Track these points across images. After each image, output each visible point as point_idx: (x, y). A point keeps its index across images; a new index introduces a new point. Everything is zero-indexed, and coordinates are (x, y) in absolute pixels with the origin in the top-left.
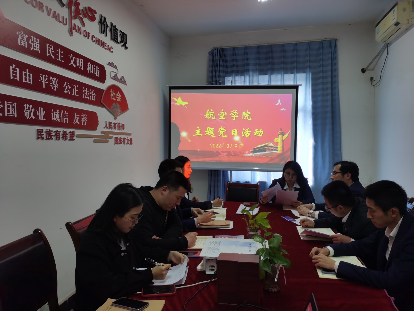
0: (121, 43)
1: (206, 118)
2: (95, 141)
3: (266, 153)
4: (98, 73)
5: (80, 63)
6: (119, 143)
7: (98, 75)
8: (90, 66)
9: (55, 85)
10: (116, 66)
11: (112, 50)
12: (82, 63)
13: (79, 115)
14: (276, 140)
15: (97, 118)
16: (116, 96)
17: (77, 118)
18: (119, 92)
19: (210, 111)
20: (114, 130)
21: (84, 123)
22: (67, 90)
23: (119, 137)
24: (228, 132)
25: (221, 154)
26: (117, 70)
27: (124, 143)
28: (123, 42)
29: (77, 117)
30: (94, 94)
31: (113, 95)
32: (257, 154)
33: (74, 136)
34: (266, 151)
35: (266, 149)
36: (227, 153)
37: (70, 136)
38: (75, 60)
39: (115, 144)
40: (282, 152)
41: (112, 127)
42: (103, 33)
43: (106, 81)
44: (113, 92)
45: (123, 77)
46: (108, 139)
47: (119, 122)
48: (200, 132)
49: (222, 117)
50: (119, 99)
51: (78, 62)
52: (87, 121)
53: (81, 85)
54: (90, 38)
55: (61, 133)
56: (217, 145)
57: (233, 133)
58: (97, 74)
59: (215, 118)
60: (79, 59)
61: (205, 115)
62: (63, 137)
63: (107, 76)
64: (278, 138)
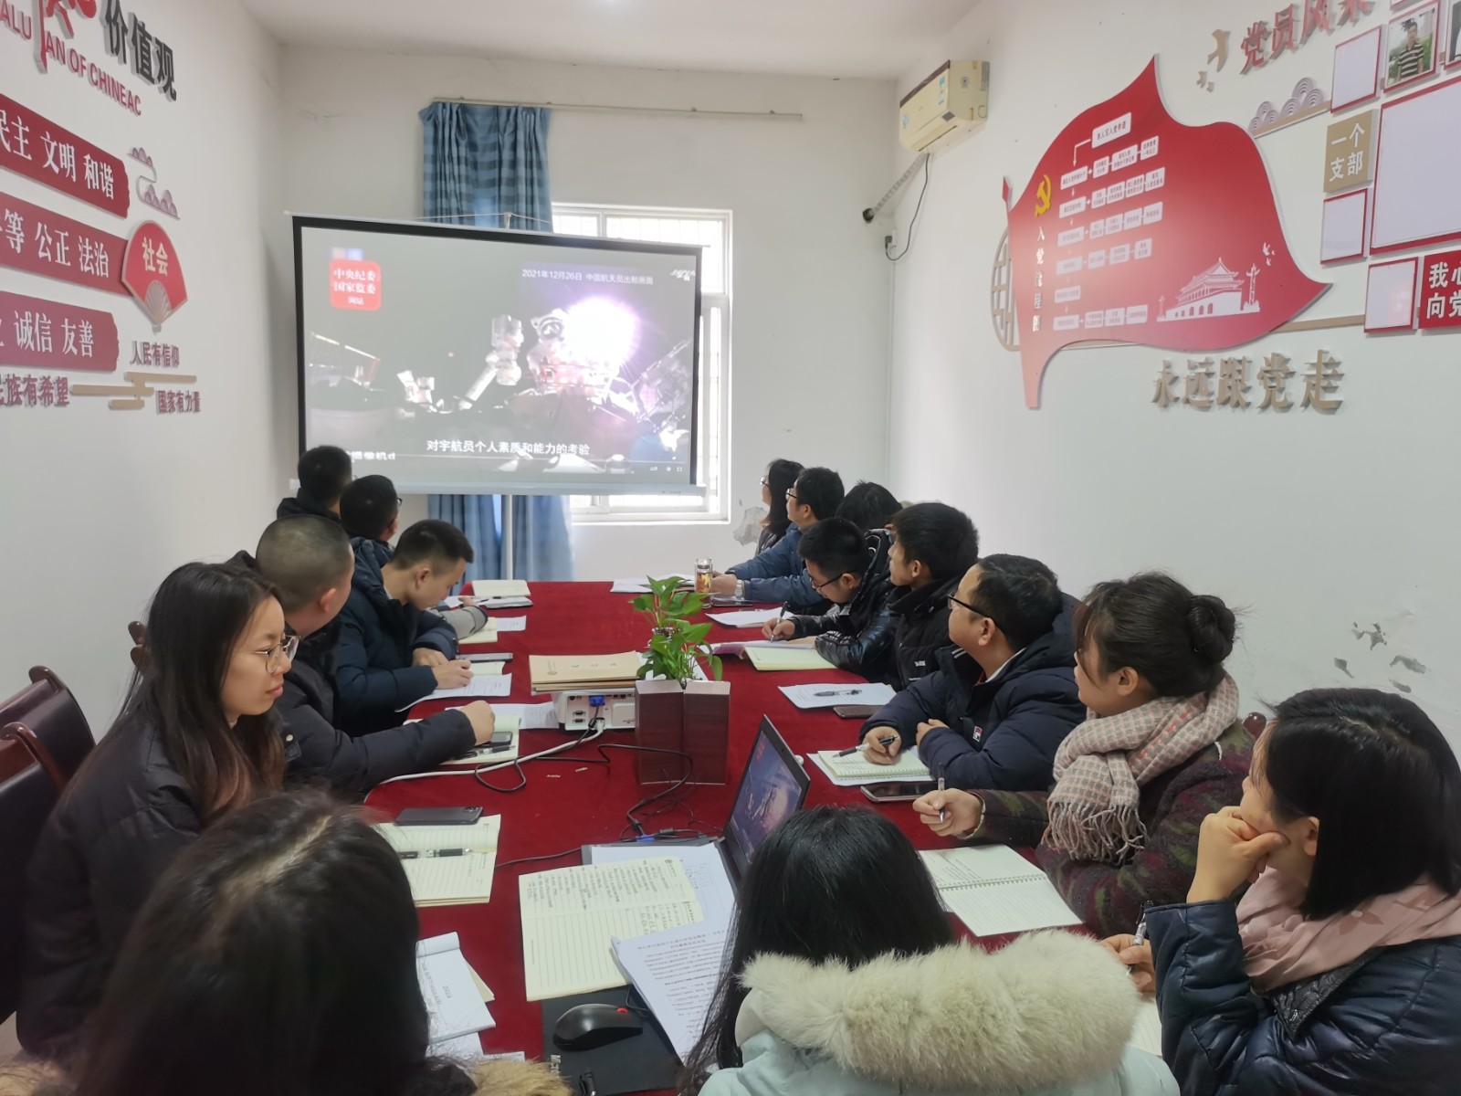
0: (159, 80)
2: (114, 406)
4: (109, 187)
7: (110, 193)
8: (90, 166)
9: (18, 235)
11: (138, 108)
13: (74, 327)
17: (70, 336)
18: (161, 246)
21: (87, 350)
22: (44, 250)
26: (151, 171)
28: (163, 79)
29: (69, 330)
30: (104, 257)
31: (149, 254)
33: (68, 391)
37: (58, 393)
38: (57, 149)
42: (115, 53)
43: (128, 211)
44: (148, 247)
52: (92, 342)
54: (86, 73)
58: (107, 189)
63: (130, 195)
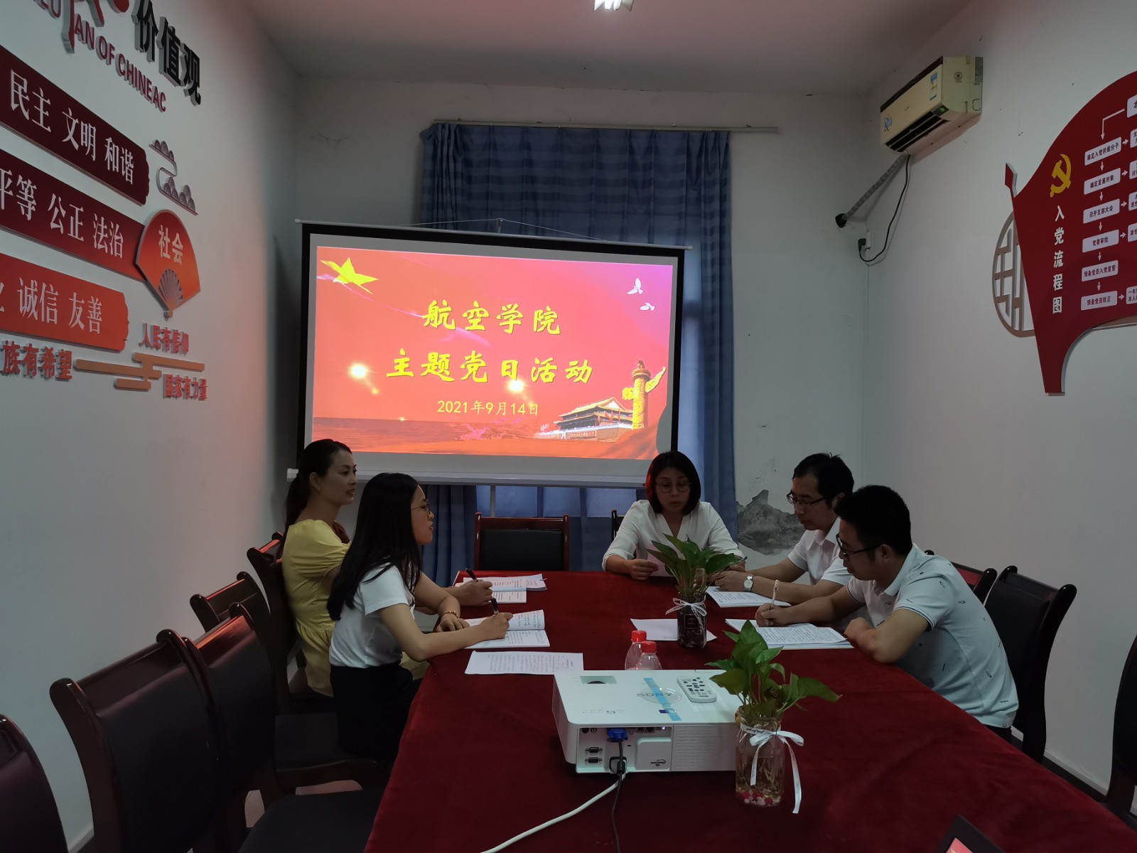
0: (185, 84)
1: (426, 324)
2: (119, 385)
3: (598, 430)
4: (129, 172)
6: (176, 395)
7: (129, 177)
8: (111, 149)
9: (30, 203)
11: (164, 104)
12: (94, 137)
13: (83, 302)
14: (628, 393)
15: (124, 309)
16: (170, 246)
17: (78, 310)
19: (440, 305)
21: (95, 326)
22: (55, 221)
23: (174, 376)
24: (492, 369)
25: (469, 432)
26: (172, 165)
28: (190, 82)
29: (78, 305)
30: (118, 238)
31: (165, 242)
32: (574, 433)
33: (70, 365)
34: (598, 425)
35: (599, 418)
36: (488, 429)
37: (61, 367)
38: (78, 128)
40: (642, 426)
42: (144, 51)
43: (148, 198)
44: (165, 235)
45: (187, 188)
46: (148, 380)
48: (407, 365)
49: (475, 325)
52: (100, 319)
54: (113, 62)
55: (39, 356)
56: (457, 405)
57: (506, 370)
58: (127, 174)
59: (452, 326)
61: (424, 317)
62: (44, 368)
63: (149, 185)
64: (633, 387)
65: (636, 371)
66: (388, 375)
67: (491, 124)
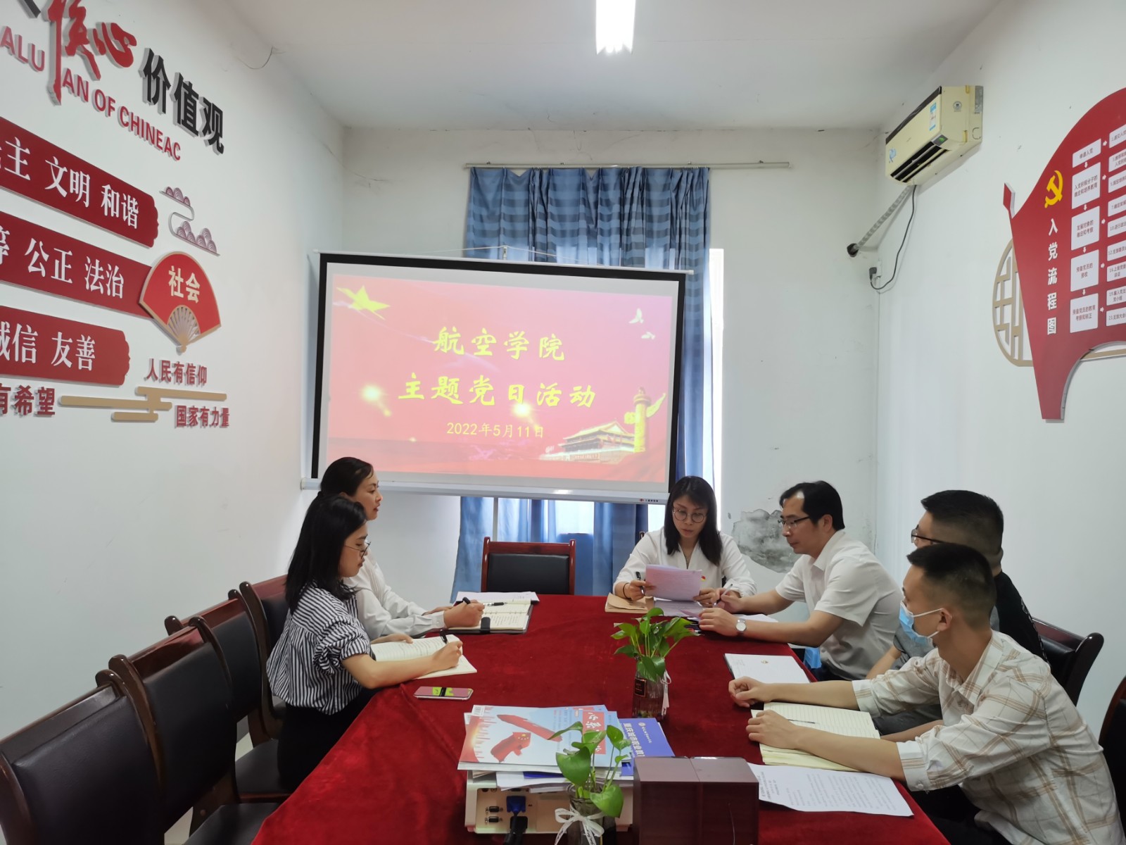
0: (205, 134)
1: (436, 349)
3: (601, 453)
5: (80, 184)
6: (190, 424)
8: (109, 195)
10: (186, 198)
11: (177, 153)
12: (87, 184)
14: (629, 418)
15: (125, 347)
16: (183, 285)
17: (63, 349)
18: (193, 276)
19: (451, 332)
20: (177, 383)
21: (85, 363)
22: (36, 264)
23: (189, 406)
24: (499, 392)
25: (477, 453)
26: (189, 210)
27: (205, 423)
28: (210, 133)
29: (63, 344)
30: (117, 279)
31: (177, 282)
32: (577, 455)
33: (53, 401)
34: (601, 448)
35: (602, 441)
36: (496, 450)
37: (40, 403)
38: (66, 176)
39: (175, 427)
40: (644, 450)
41: (169, 375)
42: (155, 103)
43: (156, 241)
44: (176, 275)
45: (205, 231)
46: (155, 412)
47: (190, 363)
48: (418, 389)
49: (484, 351)
50: (193, 295)
51: (74, 183)
52: (93, 357)
53: (82, 251)
54: (114, 114)
55: (11, 394)
56: (466, 426)
57: (513, 394)
58: (130, 219)
59: (461, 352)
60: (77, 174)
62: (18, 405)
63: (159, 228)
64: (635, 412)
65: (638, 396)
66: (400, 397)
67: (504, 167)
